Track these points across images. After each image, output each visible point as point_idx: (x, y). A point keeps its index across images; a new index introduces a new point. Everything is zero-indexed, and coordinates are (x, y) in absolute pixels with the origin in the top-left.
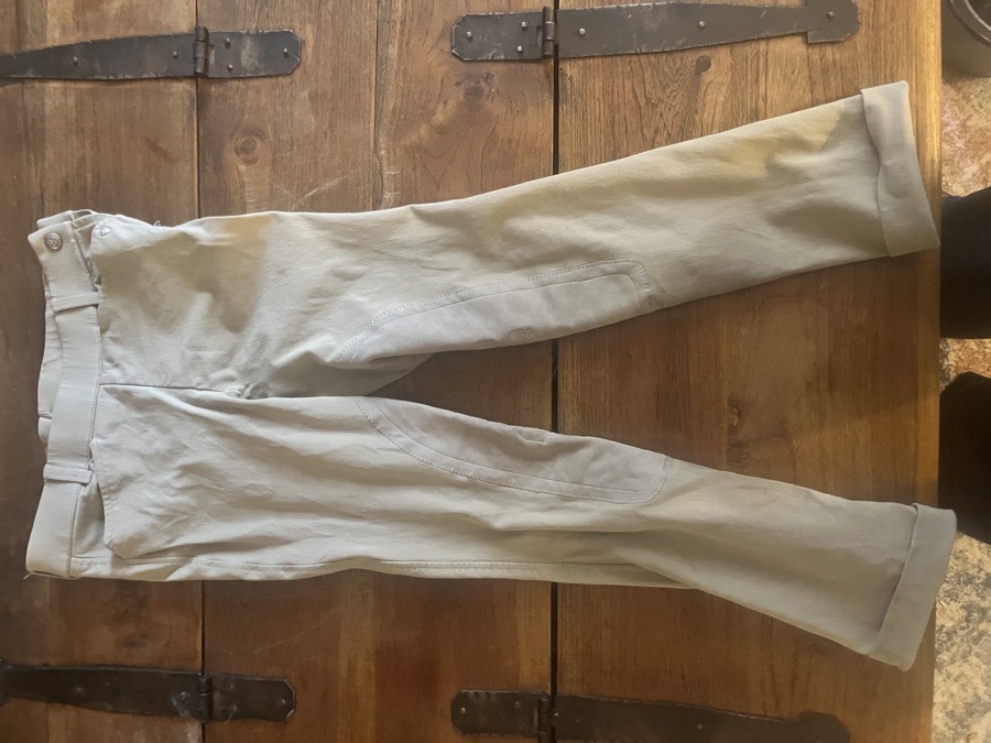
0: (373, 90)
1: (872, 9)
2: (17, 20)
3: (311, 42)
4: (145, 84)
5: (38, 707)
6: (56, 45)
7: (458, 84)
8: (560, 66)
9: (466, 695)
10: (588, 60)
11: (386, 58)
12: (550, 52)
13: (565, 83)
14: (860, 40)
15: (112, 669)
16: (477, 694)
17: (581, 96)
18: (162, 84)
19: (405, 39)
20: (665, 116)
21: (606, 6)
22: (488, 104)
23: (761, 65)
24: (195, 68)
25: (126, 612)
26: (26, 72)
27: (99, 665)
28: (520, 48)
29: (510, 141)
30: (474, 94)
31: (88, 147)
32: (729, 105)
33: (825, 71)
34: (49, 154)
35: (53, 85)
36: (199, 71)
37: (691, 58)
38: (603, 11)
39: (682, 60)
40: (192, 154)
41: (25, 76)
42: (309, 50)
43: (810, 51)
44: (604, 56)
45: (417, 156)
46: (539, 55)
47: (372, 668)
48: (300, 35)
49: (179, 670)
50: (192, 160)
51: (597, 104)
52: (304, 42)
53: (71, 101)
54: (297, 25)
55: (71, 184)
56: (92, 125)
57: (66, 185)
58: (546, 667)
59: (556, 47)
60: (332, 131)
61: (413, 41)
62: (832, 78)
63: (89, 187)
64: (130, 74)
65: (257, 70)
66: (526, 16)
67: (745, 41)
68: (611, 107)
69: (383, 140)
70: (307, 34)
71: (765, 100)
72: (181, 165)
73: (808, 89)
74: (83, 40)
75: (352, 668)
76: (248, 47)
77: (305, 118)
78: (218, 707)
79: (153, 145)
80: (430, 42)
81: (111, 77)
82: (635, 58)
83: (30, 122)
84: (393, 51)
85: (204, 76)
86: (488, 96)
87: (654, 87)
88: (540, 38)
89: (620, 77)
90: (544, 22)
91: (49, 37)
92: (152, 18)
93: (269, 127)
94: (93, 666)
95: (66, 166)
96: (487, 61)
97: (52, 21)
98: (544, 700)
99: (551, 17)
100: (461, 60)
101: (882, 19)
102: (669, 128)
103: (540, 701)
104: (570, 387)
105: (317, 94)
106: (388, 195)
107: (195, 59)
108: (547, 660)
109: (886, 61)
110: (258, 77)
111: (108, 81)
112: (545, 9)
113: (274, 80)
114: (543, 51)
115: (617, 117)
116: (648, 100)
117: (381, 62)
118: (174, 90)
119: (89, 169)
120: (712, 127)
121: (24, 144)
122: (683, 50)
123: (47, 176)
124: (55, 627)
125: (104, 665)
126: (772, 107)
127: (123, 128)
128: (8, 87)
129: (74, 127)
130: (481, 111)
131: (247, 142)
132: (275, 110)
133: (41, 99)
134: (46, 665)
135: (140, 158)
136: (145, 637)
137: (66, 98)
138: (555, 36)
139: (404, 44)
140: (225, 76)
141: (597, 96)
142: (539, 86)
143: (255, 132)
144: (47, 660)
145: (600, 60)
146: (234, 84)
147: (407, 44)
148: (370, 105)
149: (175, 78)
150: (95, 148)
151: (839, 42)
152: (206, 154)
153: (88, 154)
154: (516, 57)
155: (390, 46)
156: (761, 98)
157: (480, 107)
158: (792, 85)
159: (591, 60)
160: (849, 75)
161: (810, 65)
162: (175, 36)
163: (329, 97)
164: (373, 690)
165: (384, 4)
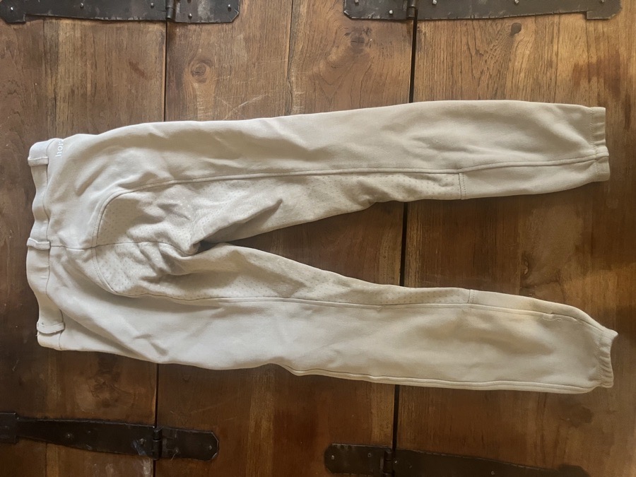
0: (289, 36)
4: (131, 24)
5: (40, 447)
7: (347, 34)
8: (418, 25)
9: (335, 447)
10: (437, 22)
11: (299, 14)
12: (412, 15)
13: (421, 37)
14: (621, 19)
15: (94, 422)
16: (342, 447)
17: (431, 46)
18: (142, 25)
19: (312, 2)
20: (488, 63)
22: (367, 50)
23: (556, 31)
24: (167, 15)
25: (104, 383)
26: (47, 12)
27: (84, 419)
28: (391, 12)
29: (381, 76)
30: (358, 42)
31: (89, 66)
32: (532, 57)
33: (597, 39)
34: (61, 69)
35: (65, 23)
36: (169, 17)
37: (508, 24)
39: (502, 25)
40: (161, 74)
41: (46, 15)
42: (244, 7)
43: (588, 24)
44: (448, 20)
45: (317, 82)
46: (403, 17)
47: (271, 426)
49: (140, 424)
50: (161, 78)
51: (442, 52)
52: (242, 1)
53: (78, 34)
55: (76, 91)
56: (92, 51)
57: (73, 92)
58: (390, 430)
59: (416, 12)
60: (259, 63)
61: (317, 4)
62: (602, 44)
63: (89, 93)
64: (119, 17)
65: (209, 18)
67: (545, 15)
68: (451, 54)
69: (293, 70)
71: (557, 55)
72: (153, 81)
73: (586, 50)
75: (258, 426)
76: (203, 3)
77: (240, 52)
78: (165, 449)
79: (134, 67)
80: (329, 4)
81: (107, 18)
82: (470, 22)
83: (49, 47)
84: (303, 10)
85: (172, 21)
86: (367, 44)
87: (482, 42)
88: (406, 5)
89: (459, 35)
93: (216, 58)
94: (79, 419)
95: (73, 78)
96: (368, 19)
98: (389, 452)
100: (350, 18)
102: (491, 71)
103: (386, 453)
104: (415, 244)
105: (249, 37)
106: (295, 108)
107: (167, 8)
108: (391, 426)
110: (209, 23)
111: (105, 21)
113: (220, 26)
114: (407, 15)
115: (455, 61)
116: (477, 51)
117: (295, 17)
118: (150, 29)
119: (89, 81)
120: (520, 71)
121: (43, 61)
122: (503, 18)
123: (59, 85)
124: (54, 392)
125: (86, 419)
126: (561, 59)
127: (114, 54)
128: (34, 22)
129: (80, 52)
130: (362, 54)
131: (200, 68)
132: (220, 46)
133: (57, 32)
134: (46, 418)
135: (125, 76)
136: (116, 401)
137: (74, 32)
138: (416, 4)
139: (311, 5)
140: (186, 21)
141: (442, 47)
142: (403, 38)
143: (206, 61)
144: (47, 415)
145: (446, 22)
146: (192, 27)
147: (313, 5)
148: (286, 47)
149: (152, 21)
150: (94, 68)
151: (607, 19)
152: (171, 74)
153: (89, 71)
154: (387, 17)
155: (301, 6)
156: (554, 54)
157: (362, 50)
158: (575, 46)
159: (440, 22)
160: (613, 42)
161: (587, 34)
163: (258, 39)
164: (271, 441)
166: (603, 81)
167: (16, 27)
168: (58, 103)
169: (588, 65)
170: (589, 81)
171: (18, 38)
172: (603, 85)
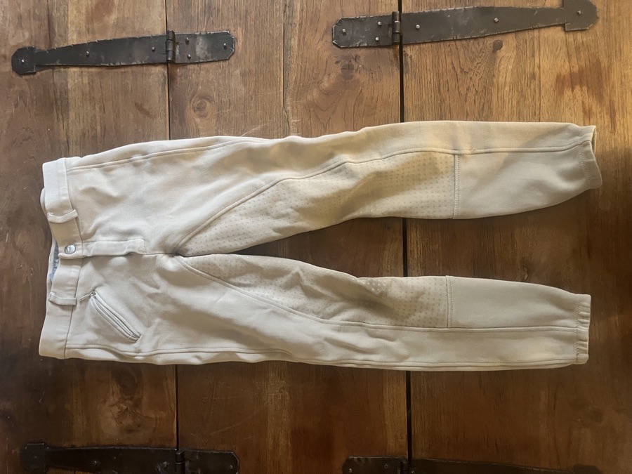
0: (282, 68)
1: (605, 8)
2: (49, 28)
3: (241, 39)
4: (134, 68)
6: (75, 43)
7: (337, 62)
8: (404, 49)
9: (352, 460)
10: (422, 46)
11: (290, 48)
12: (397, 40)
13: (407, 60)
14: (599, 28)
15: (118, 448)
16: (359, 459)
17: (418, 68)
18: (145, 68)
19: (302, 35)
20: (474, 79)
21: (433, 10)
22: (357, 76)
24: (167, 57)
25: (127, 409)
26: (55, 61)
27: (108, 446)
28: (377, 39)
29: (372, 99)
30: (348, 69)
31: (97, 109)
32: (515, 71)
33: (577, 49)
34: (72, 114)
35: (73, 71)
36: (169, 59)
37: (490, 42)
38: (431, 14)
39: (484, 43)
40: (165, 112)
41: (54, 64)
42: (239, 45)
43: (567, 35)
44: (432, 42)
45: (312, 109)
46: (390, 43)
47: (289, 443)
48: (233, 34)
49: (162, 447)
50: (165, 116)
51: (429, 73)
52: (236, 39)
53: (86, 80)
54: (232, 29)
55: (87, 133)
56: (100, 95)
57: (84, 135)
58: (404, 441)
59: (401, 37)
60: (256, 95)
61: (307, 36)
62: (582, 53)
63: (99, 135)
64: (123, 62)
65: (206, 57)
66: (382, 18)
67: (524, 30)
68: (438, 75)
69: (289, 100)
70: (238, 34)
71: (539, 67)
72: (158, 119)
73: (566, 60)
74: (92, 41)
75: (276, 444)
76: (200, 43)
77: (237, 87)
78: (188, 470)
79: (139, 107)
80: (318, 36)
81: (112, 64)
82: (453, 43)
83: (59, 94)
84: (294, 43)
85: (173, 62)
86: (357, 70)
87: (466, 60)
88: (390, 32)
89: (443, 55)
90: (393, 21)
91: (70, 38)
92: (137, 26)
93: (215, 93)
94: (104, 446)
95: (84, 122)
96: (356, 47)
97: (71, 28)
98: (404, 462)
99: (398, 18)
100: (339, 47)
101: (612, 15)
102: (476, 87)
103: (402, 463)
104: (416, 256)
105: (245, 72)
107: (167, 51)
108: (405, 436)
109: (616, 41)
110: (207, 62)
111: (110, 67)
112: (393, 13)
113: (217, 64)
114: (393, 40)
115: (442, 80)
116: (462, 70)
117: (287, 49)
118: (152, 72)
119: (98, 124)
120: (505, 85)
121: (55, 108)
122: (484, 37)
123: (71, 128)
124: (80, 421)
125: (112, 445)
126: (544, 72)
127: (120, 97)
128: (43, 72)
129: (88, 97)
130: (353, 80)
131: (200, 103)
132: (218, 82)
133: (66, 79)
134: (73, 446)
135: (131, 116)
136: (139, 426)
137: (82, 78)
138: (400, 30)
139: (301, 38)
140: (186, 62)
141: (428, 68)
142: (390, 63)
143: (206, 97)
144: (74, 443)
145: (430, 45)
146: (191, 67)
147: (304, 38)
148: (280, 78)
149: (154, 64)
150: (102, 110)
151: (585, 30)
152: (174, 112)
153: (98, 114)
154: (374, 44)
155: (293, 39)
156: (536, 67)
157: (352, 77)
158: (556, 57)
159: (424, 45)
160: (592, 51)
161: (567, 45)
162: (153, 37)
163: (253, 73)
164: (290, 458)
165: (288, 13)
166: (586, 89)
167: (27, 77)
168: (70, 146)
169: (571, 74)
170: (573, 91)
171: (30, 88)
172: (586, 92)
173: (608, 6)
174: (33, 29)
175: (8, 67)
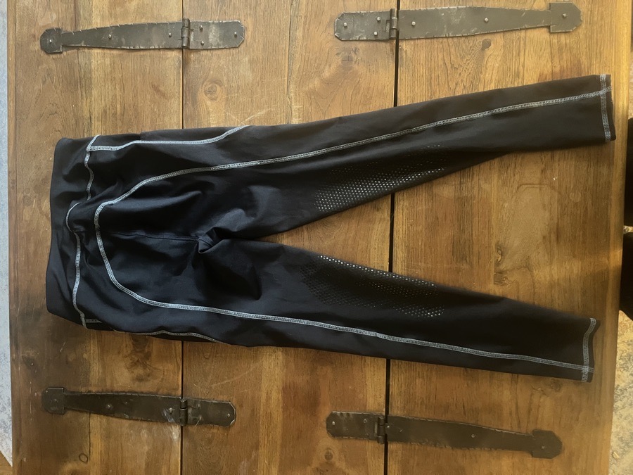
0: (287, 57)
1: (589, 12)
2: (75, 11)
3: (250, 28)
4: (152, 52)
5: (84, 417)
6: (99, 27)
7: (338, 54)
8: (400, 44)
9: (335, 414)
10: (416, 41)
11: (295, 38)
12: (394, 36)
13: (402, 55)
14: (582, 31)
15: (130, 394)
16: (341, 414)
17: (412, 62)
18: (162, 52)
19: (307, 26)
20: (462, 75)
21: (429, 8)
22: (356, 67)
24: (182, 43)
25: (138, 361)
26: (80, 43)
27: (121, 392)
28: (376, 33)
29: (368, 89)
30: (348, 60)
31: (118, 89)
32: (501, 69)
33: (560, 50)
34: (95, 92)
35: (97, 52)
36: (184, 45)
37: (480, 40)
38: (426, 12)
39: (474, 41)
40: (179, 94)
41: (79, 45)
42: (248, 35)
43: (552, 37)
44: (426, 38)
45: (313, 97)
46: (386, 37)
47: (280, 398)
48: (244, 24)
49: (169, 395)
50: (179, 98)
51: (421, 67)
52: (246, 28)
53: (108, 61)
54: (243, 18)
55: (108, 111)
56: (120, 76)
57: (105, 111)
58: (383, 400)
59: (398, 33)
60: (262, 82)
61: (311, 28)
62: (564, 54)
63: (118, 113)
64: (142, 46)
65: (218, 45)
66: (380, 14)
67: (511, 30)
68: (430, 69)
69: (292, 88)
70: (248, 23)
71: (523, 66)
72: (172, 100)
73: (549, 60)
74: (114, 25)
75: (268, 398)
76: (213, 31)
77: (246, 73)
78: (190, 417)
80: (322, 28)
81: (132, 48)
82: (445, 40)
83: (83, 73)
84: (299, 33)
85: (187, 48)
86: (356, 62)
87: (456, 57)
88: (388, 27)
89: (436, 51)
90: (391, 18)
91: (93, 22)
92: (156, 12)
93: (225, 79)
94: (118, 392)
95: (105, 100)
96: (356, 40)
97: (95, 12)
98: (381, 418)
99: (395, 15)
100: (340, 40)
101: (595, 19)
103: (379, 418)
104: (401, 236)
105: (253, 59)
106: (294, 120)
107: (182, 38)
108: (383, 396)
109: (597, 44)
110: (219, 49)
111: (130, 50)
112: (391, 10)
113: (228, 51)
114: (390, 36)
115: (433, 75)
117: (292, 40)
118: (169, 56)
119: (119, 102)
120: (491, 82)
121: (79, 86)
122: (475, 35)
123: (93, 106)
124: (96, 370)
125: (124, 392)
126: (527, 70)
127: (139, 78)
128: (69, 52)
129: (110, 77)
130: (351, 71)
131: (212, 88)
132: (228, 68)
133: (89, 60)
134: (90, 391)
135: (148, 97)
136: (149, 376)
137: (105, 60)
138: (397, 26)
139: (306, 30)
140: (199, 48)
141: (421, 63)
142: (386, 56)
143: (217, 82)
144: (90, 389)
145: (424, 40)
146: (205, 53)
147: (308, 30)
148: (285, 66)
149: (170, 49)
150: (122, 90)
151: (569, 32)
152: (187, 94)
153: (118, 93)
154: (373, 38)
155: (298, 31)
156: (521, 66)
157: (351, 68)
158: (540, 57)
159: (419, 41)
160: (574, 52)
161: (551, 45)
162: (170, 24)
163: (261, 61)
164: (281, 410)
165: (295, 5)
167: (54, 56)
168: (93, 122)
169: (552, 74)
171: (56, 66)
173: (591, 11)
174: (60, 11)
175: (36, 46)
